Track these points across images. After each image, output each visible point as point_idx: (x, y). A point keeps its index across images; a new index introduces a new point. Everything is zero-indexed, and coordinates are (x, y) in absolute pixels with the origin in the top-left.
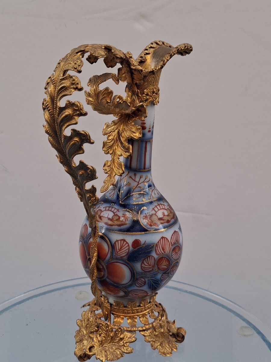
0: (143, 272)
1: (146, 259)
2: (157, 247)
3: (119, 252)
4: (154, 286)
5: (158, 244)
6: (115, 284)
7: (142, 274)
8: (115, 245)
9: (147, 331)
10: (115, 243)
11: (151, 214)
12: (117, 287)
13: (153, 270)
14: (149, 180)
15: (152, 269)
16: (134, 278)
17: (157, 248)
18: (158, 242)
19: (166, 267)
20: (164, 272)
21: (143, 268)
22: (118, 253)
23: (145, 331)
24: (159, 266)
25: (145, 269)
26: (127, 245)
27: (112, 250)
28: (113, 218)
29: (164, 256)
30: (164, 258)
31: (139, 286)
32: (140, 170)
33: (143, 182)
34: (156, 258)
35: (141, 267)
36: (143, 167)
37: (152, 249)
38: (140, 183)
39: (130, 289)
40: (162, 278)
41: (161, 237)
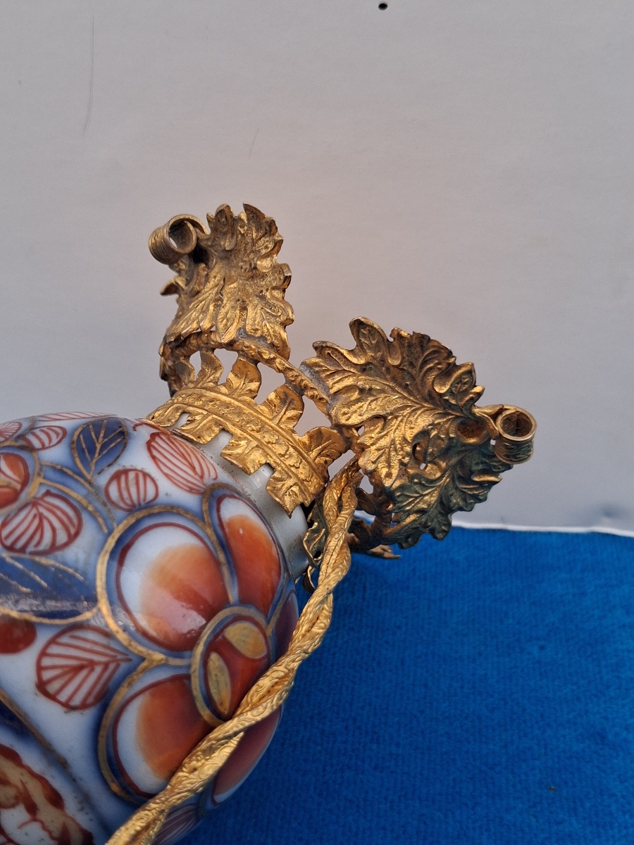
0: (85, 517)
1: (31, 548)
3: (98, 663)
4: (104, 437)
6: (222, 557)
7: (96, 510)
8: (91, 700)
10: (83, 706)
12: (224, 545)
13: (48, 493)
16: (138, 522)
20: (24, 454)
21: (73, 531)
22: (103, 659)
25: (68, 517)
26: (46, 662)
27: (118, 685)
28: (12, 801)
31: (148, 480)
35: (72, 538)
39: (190, 500)
40: (55, 440)
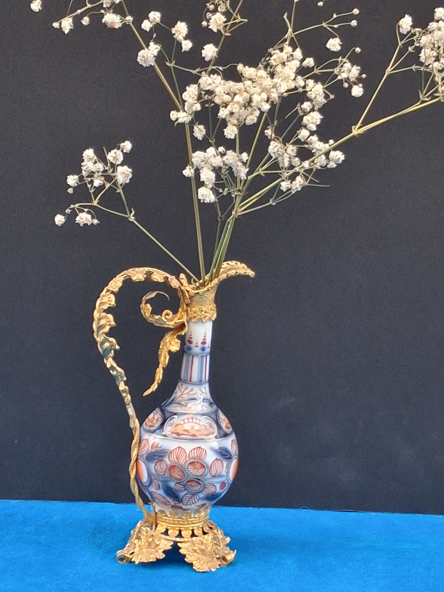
1: (159, 462)
5: (172, 452)
11: (178, 423)
13: (165, 475)
14: (195, 394)
15: (163, 474)
16: (150, 479)
17: (170, 455)
18: (174, 450)
19: (179, 477)
21: (156, 470)
24: (171, 473)
25: (158, 472)
29: (176, 465)
30: (176, 467)
33: (187, 394)
34: (168, 464)
36: (189, 379)
37: (166, 454)
38: (184, 393)
40: (176, 488)
41: (179, 446)
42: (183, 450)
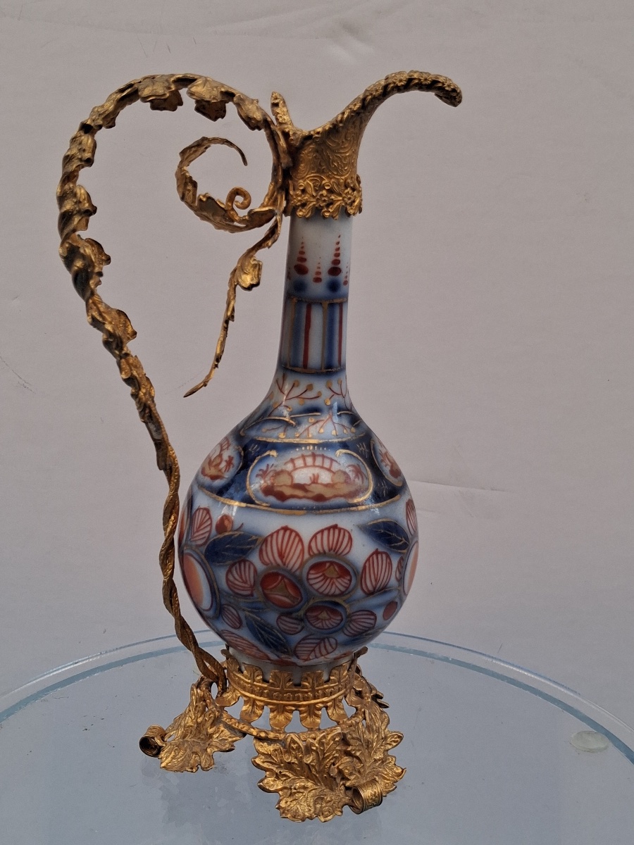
1: (238, 566)
2: (266, 546)
3: (196, 533)
5: (269, 539)
7: (230, 598)
8: (194, 516)
9: (269, 744)
10: (196, 512)
11: (279, 469)
13: (252, 595)
14: (318, 397)
15: (249, 592)
17: (264, 547)
18: (272, 535)
19: (287, 600)
21: (230, 583)
23: (263, 743)
24: (267, 592)
25: (235, 588)
26: (209, 522)
28: (215, 459)
29: (280, 572)
30: (280, 578)
31: (232, 625)
32: (293, 369)
33: (297, 397)
34: (258, 569)
35: (227, 580)
36: (301, 363)
37: (252, 546)
41: (284, 525)
42: (293, 534)
